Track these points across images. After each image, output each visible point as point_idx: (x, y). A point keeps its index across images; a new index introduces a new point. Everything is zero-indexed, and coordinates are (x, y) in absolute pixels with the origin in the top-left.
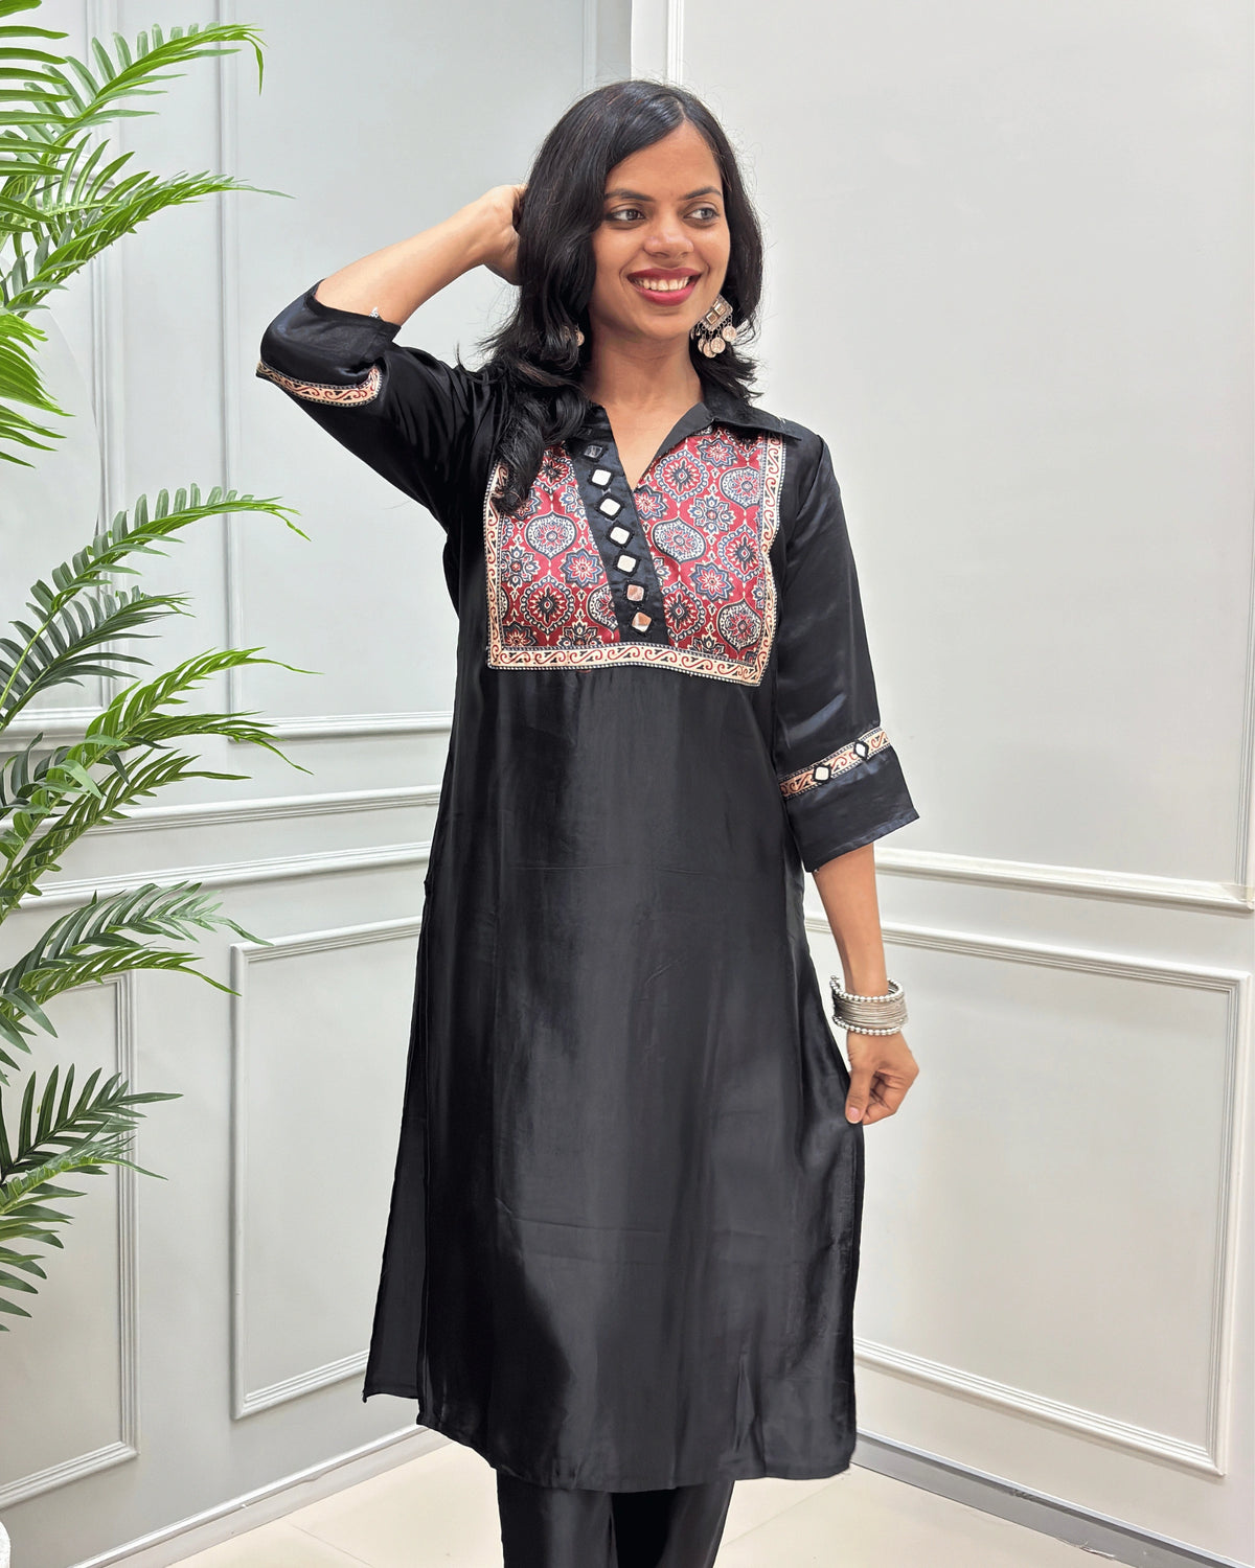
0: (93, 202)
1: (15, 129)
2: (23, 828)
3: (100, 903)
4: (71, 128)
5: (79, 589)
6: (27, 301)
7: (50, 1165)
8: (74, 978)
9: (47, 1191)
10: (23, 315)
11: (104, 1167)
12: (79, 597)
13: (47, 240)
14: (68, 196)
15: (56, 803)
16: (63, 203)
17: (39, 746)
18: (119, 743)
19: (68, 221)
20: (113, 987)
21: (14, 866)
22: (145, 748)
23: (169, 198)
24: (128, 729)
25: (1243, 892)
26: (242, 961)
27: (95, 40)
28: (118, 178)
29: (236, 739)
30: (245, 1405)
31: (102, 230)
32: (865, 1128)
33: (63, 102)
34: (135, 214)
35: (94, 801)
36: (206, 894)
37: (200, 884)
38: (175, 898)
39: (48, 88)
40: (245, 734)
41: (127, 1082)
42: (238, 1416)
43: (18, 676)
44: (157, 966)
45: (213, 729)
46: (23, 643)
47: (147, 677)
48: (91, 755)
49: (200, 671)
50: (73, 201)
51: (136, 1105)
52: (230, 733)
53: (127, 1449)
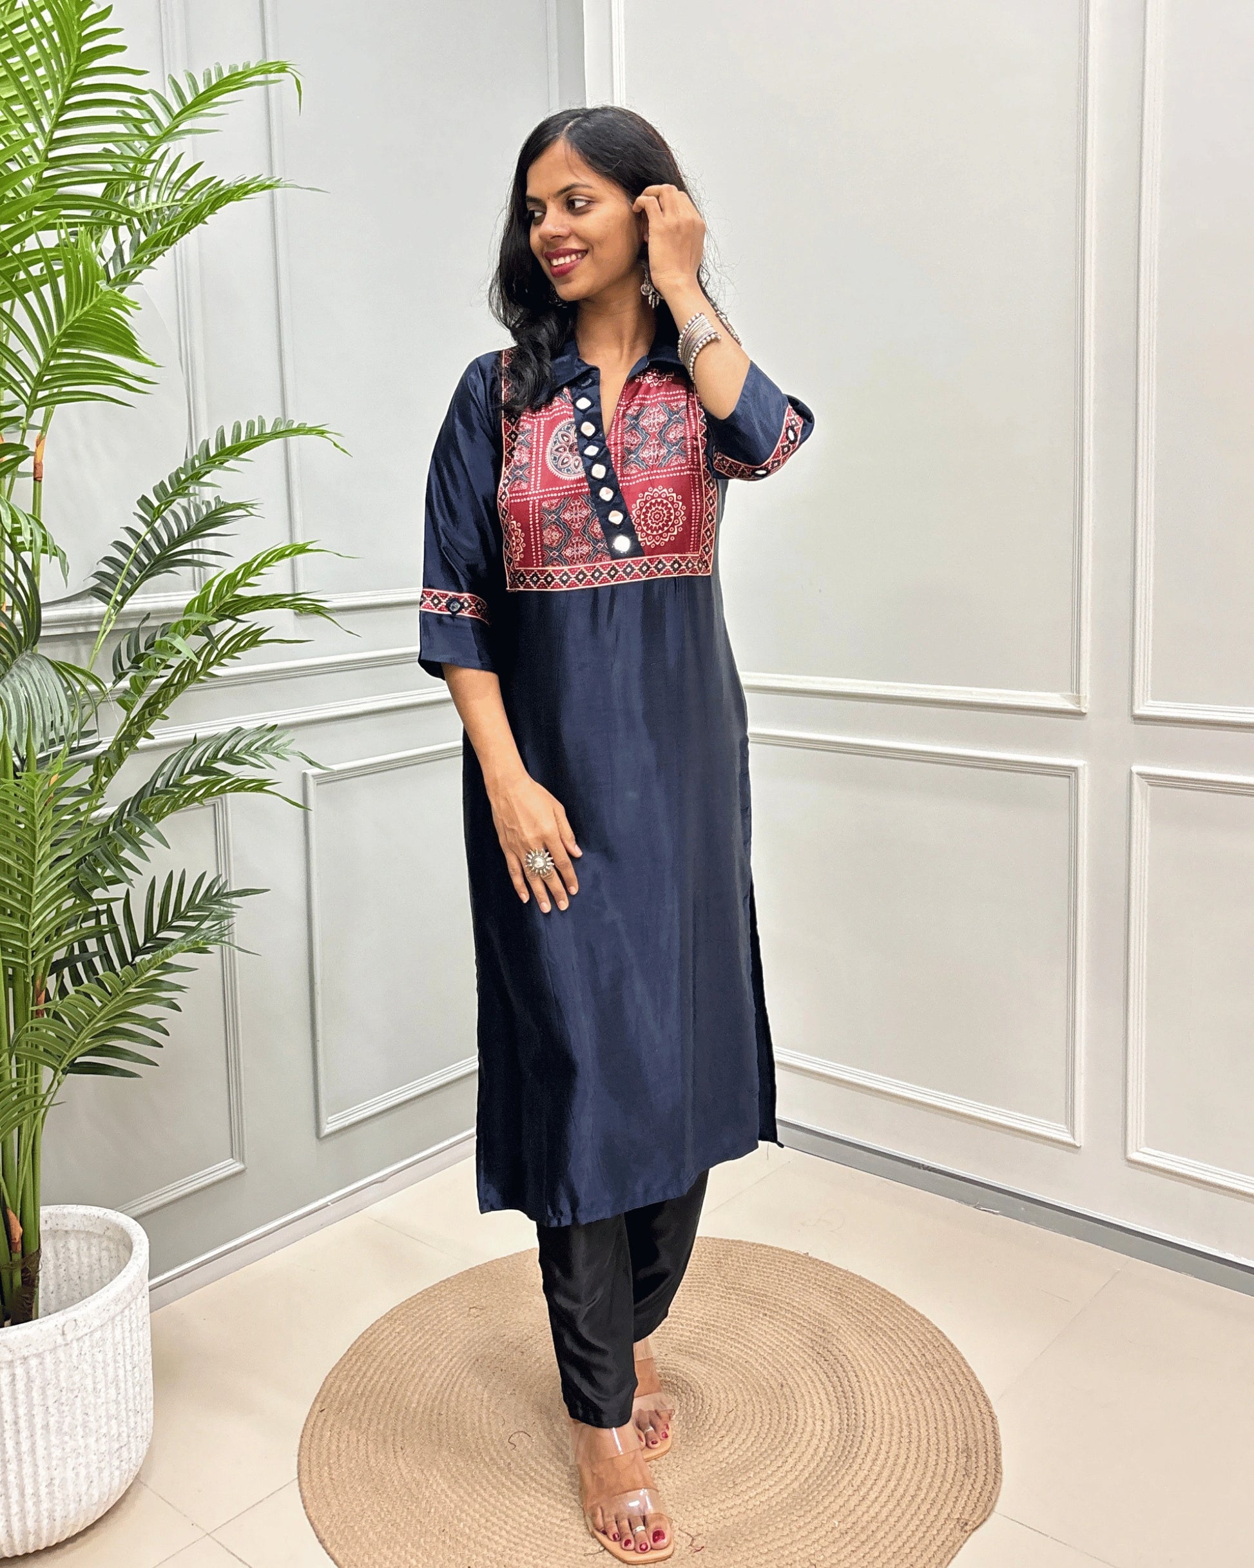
0: (173, 201)
1: (110, 146)
2: (138, 687)
3: (200, 744)
4: (155, 144)
5: (174, 500)
6: (125, 279)
7: (169, 948)
8: (181, 802)
9: (167, 968)
10: (121, 290)
11: (210, 948)
12: (175, 507)
13: (139, 231)
14: (154, 197)
15: (162, 666)
16: (150, 202)
17: (147, 624)
18: (210, 618)
19: (155, 216)
20: (212, 808)
21: (132, 716)
22: (229, 623)
23: (232, 196)
24: (216, 607)
25: (1078, 701)
26: (311, 783)
27: (170, 76)
28: (192, 182)
29: (301, 611)
30: (328, 1126)
31: (181, 222)
33: (147, 124)
34: (207, 209)
35: (192, 664)
36: (281, 733)
37: (276, 726)
38: (257, 737)
39: (135, 113)
40: (308, 608)
41: (227, 881)
42: (322, 1135)
43: (129, 569)
44: (246, 790)
45: (282, 605)
46: (132, 544)
47: (230, 566)
48: (187, 628)
49: (271, 560)
50: (158, 200)
51: (234, 899)
52: (296, 607)
53: (237, 1164)
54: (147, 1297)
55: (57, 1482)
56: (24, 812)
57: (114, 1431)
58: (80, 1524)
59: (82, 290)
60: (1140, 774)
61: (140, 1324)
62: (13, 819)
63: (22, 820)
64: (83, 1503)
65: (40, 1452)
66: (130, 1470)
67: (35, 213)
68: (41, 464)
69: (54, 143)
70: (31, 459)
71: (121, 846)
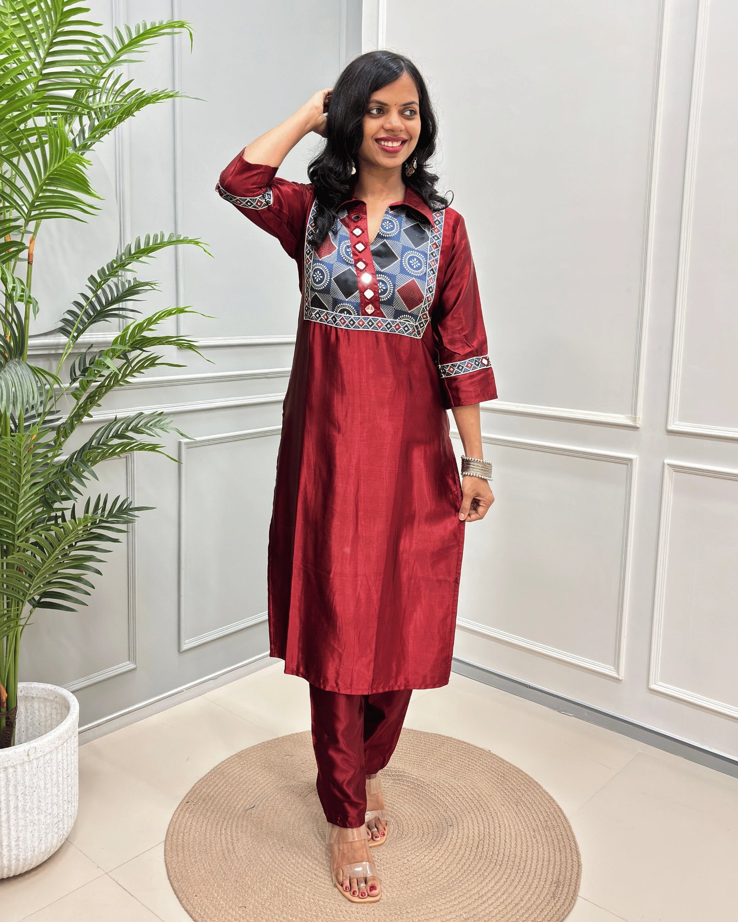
0: (115, 102)
1: (79, 68)
2: (83, 387)
3: (118, 421)
4: (105, 67)
5: (110, 279)
6: (85, 147)
8: (107, 454)
10: (82, 154)
12: (110, 282)
13: (94, 119)
14: (104, 100)
15: (98, 375)
16: (101, 102)
17: (91, 350)
18: (127, 349)
19: (104, 111)
20: (125, 459)
21: (80, 404)
22: (139, 352)
23: (149, 101)
24: (131, 342)
25: (635, 420)
26: (183, 448)
27: (116, 27)
28: (127, 91)
29: (180, 347)
30: (185, 646)
31: (119, 115)
32: (466, 523)
33: (101, 56)
34: (134, 108)
35: (116, 375)
36: (166, 417)
37: (163, 412)
38: (151, 419)
39: (95, 49)
40: (185, 345)
41: (132, 501)
42: (181, 651)
43: (82, 318)
44: (145, 450)
45: (170, 343)
46: (84, 303)
47: (140, 318)
48: (113, 353)
49: (163, 316)
50: (106, 101)
51: (136, 512)
52: (178, 345)
53: (132, 665)
54: (77, 737)
55: (21, 839)
56: (15, 456)
57: (55, 812)
58: (34, 864)
59: (59, 152)
60: (668, 465)
61: (73, 752)
62: (9, 460)
63: (14, 460)
64: (36, 852)
65: (12, 822)
66: (64, 835)
67: (34, 106)
68: (32, 254)
69: (46, 65)
70: (26, 251)
71: (71, 479)
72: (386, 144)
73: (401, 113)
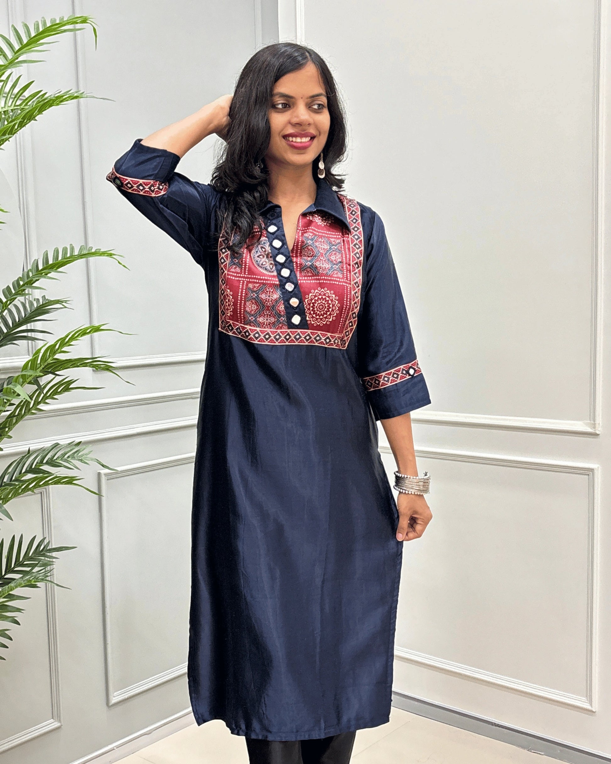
0: (15, 106)
3: (32, 454)
4: (3, 69)
5: (16, 298)
7: (12, 585)
8: (20, 491)
9: (11, 597)
11: (39, 584)
12: (16, 302)
15: (8, 404)
18: (38, 373)
19: (3, 116)
20: (39, 495)
22: (51, 376)
23: (53, 103)
24: (43, 366)
25: (594, 426)
26: (103, 479)
27: (13, 26)
28: (27, 94)
29: (97, 369)
30: (114, 698)
31: (20, 120)
34: (37, 111)
35: (27, 403)
36: (84, 447)
37: (81, 442)
38: (69, 449)
40: (101, 367)
41: (49, 542)
42: (110, 704)
44: (62, 483)
45: (85, 365)
47: (51, 340)
48: (24, 380)
49: (77, 336)
50: (5, 106)
51: (54, 553)
52: (94, 366)
53: (56, 723)
72: (294, 139)
73: (309, 106)
